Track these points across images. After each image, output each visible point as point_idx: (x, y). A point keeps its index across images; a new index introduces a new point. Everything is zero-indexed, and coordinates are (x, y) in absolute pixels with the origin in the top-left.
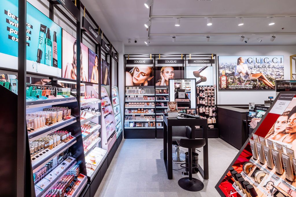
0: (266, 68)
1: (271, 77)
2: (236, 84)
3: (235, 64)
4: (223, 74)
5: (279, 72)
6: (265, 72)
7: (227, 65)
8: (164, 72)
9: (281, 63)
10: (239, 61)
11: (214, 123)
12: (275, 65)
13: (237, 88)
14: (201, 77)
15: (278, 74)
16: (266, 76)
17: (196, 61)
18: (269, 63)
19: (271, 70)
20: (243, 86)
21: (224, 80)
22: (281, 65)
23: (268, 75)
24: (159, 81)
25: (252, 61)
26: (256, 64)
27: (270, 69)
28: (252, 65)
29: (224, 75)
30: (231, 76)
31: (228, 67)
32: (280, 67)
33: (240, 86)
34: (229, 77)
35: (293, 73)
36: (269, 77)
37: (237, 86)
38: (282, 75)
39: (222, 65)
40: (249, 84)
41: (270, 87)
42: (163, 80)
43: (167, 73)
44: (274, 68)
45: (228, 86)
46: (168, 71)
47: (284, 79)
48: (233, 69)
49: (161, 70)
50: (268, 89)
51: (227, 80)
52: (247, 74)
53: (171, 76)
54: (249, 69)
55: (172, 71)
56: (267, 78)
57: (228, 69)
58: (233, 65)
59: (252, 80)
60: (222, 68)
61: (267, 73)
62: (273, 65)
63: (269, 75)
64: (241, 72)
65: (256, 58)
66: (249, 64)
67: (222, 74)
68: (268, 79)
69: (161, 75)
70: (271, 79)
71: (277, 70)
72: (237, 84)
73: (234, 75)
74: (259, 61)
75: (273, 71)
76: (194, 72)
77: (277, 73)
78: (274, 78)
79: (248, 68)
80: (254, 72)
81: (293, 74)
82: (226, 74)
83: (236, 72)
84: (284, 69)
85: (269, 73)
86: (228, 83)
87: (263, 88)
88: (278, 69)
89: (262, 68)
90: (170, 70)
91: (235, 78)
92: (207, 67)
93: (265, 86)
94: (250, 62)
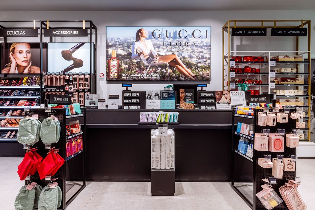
0: (183, 47)
1: (190, 61)
2: (133, 72)
3: (132, 39)
4: (113, 56)
5: (202, 52)
7: (120, 41)
8: (15, 51)
9: (207, 38)
10: (139, 35)
12: (197, 42)
13: (135, 79)
14: (74, 60)
15: (201, 57)
16: (182, 59)
18: (188, 39)
19: (191, 49)
20: (145, 75)
21: (114, 66)
22: (206, 41)
23: (184, 58)
24: (6, 67)
25: (160, 35)
26: (167, 39)
27: (189, 48)
29: (115, 58)
30: (126, 58)
31: (122, 44)
32: (205, 44)
33: (139, 75)
34: (122, 61)
36: (187, 61)
37: (136, 75)
38: (208, 57)
39: (112, 40)
40: (155, 72)
41: (188, 77)
42: (13, 65)
43: (20, 53)
44: (195, 47)
46: (21, 50)
47: (210, 63)
48: (128, 47)
49: (11, 49)
51: (119, 66)
52: (151, 55)
53: (26, 58)
54: (155, 49)
55: (28, 50)
56: (183, 62)
57: (121, 48)
58: (129, 41)
59: (159, 66)
60: (111, 46)
61: (183, 55)
62: (193, 41)
63: (186, 57)
64: (142, 53)
65: (167, 31)
66: (154, 40)
67: (111, 55)
68: (185, 65)
69: (11, 57)
71: (200, 50)
72: (135, 72)
73: (130, 58)
74: (172, 36)
75: (193, 51)
76: (63, 52)
78: (195, 63)
79: (154, 45)
80: (163, 53)
82: (118, 55)
83: (133, 52)
84: (212, 47)
85: (186, 54)
86: (120, 71)
87: (176, 78)
88: (201, 47)
89: (176, 46)
90: (25, 48)
91: (133, 63)
92: (83, 44)
94: (157, 36)
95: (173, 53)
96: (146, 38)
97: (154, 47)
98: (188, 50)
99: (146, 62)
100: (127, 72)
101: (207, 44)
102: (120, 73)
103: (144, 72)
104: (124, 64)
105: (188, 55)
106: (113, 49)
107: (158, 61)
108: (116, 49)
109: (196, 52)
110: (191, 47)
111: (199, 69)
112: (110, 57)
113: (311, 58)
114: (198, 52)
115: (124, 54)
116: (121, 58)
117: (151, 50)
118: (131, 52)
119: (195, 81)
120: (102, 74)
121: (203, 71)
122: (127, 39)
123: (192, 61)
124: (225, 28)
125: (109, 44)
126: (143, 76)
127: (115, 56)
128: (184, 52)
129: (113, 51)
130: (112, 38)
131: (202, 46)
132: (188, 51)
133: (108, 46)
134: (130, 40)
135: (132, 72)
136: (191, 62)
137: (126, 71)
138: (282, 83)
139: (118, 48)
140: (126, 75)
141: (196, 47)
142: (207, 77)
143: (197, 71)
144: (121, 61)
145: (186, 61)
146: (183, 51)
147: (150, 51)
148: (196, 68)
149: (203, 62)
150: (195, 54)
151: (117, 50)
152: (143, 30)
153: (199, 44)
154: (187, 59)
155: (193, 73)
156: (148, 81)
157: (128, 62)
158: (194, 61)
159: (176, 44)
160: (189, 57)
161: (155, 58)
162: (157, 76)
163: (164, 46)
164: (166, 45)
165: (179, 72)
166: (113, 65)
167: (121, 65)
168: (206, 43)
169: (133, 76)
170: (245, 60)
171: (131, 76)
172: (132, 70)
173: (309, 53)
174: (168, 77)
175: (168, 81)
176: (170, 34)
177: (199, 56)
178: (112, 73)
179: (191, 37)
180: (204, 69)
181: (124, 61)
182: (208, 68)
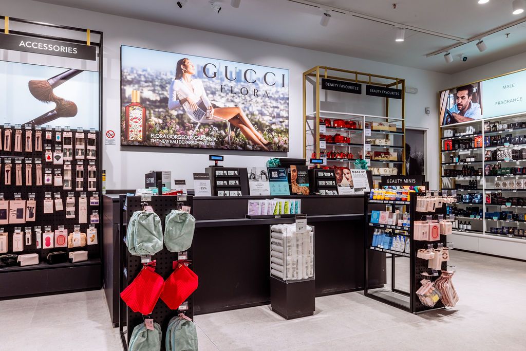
0: (250, 96)
1: (261, 120)
2: (171, 132)
3: (169, 74)
4: (134, 100)
5: (277, 107)
6: (248, 105)
7: (147, 76)
9: (283, 86)
10: (181, 69)
11: (89, 243)
13: (174, 144)
14: (58, 101)
15: (275, 114)
16: (250, 116)
17: (29, 44)
18: (257, 84)
19: (262, 101)
20: (191, 138)
21: (136, 118)
22: (283, 91)
23: (252, 114)
25: (215, 74)
26: (226, 82)
27: (259, 99)
28: (215, 84)
29: (137, 104)
30: (159, 107)
31: (150, 81)
32: (282, 96)
33: (182, 137)
34: (152, 112)
35: (307, 114)
36: (257, 120)
38: (285, 116)
39: (132, 72)
40: (207, 134)
41: (258, 144)
44: (267, 98)
45: (149, 135)
47: (288, 126)
50: (253, 150)
51: (146, 120)
52: (202, 105)
54: (207, 95)
56: (251, 120)
57: (149, 88)
58: (164, 77)
59: (215, 124)
60: (130, 83)
61: (250, 110)
62: (265, 89)
63: (255, 113)
64: (185, 100)
65: (226, 67)
66: (206, 80)
68: (254, 125)
70: (261, 124)
71: (275, 104)
72: (175, 133)
73: (165, 107)
74: (234, 77)
75: (265, 105)
77: (274, 110)
78: (267, 124)
79: (206, 89)
80: (221, 103)
81: (307, 118)
82: (143, 101)
83: (172, 96)
84: (290, 101)
85: (255, 109)
87: (241, 146)
88: (276, 100)
89: (240, 95)
91: (170, 116)
93: (245, 142)
94: (211, 74)
95: (236, 106)
96: (194, 76)
97: (207, 93)
98: (258, 102)
99: (194, 115)
100: (160, 131)
101: (284, 95)
102: (147, 133)
103: (190, 132)
104: (156, 117)
105: (258, 110)
106: (134, 88)
107: (212, 115)
108: (141, 88)
109: (269, 107)
110: (262, 99)
111: (273, 133)
112: (128, 102)
113: (405, 128)
114: (271, 107)
115: (154, 99)
116: (149, 105)
117: (201, 97)
118: (168, 96)
119: (267, 151)
120: (111, 133)
121: (278, 136)
122: (160, 74)
123: (263, 120)
124: (307, 76)
125: (126, 78)
126: (188, 140)
127: (139, 101)
128: (252, 105)
129: (135, 91)
130: (132, 68)
131: (278, 98)
132: (258, 105)
133: (124, 82)
134: (166, 75)
135: (169, 132)
136: (262, 122)
137: (158, 129)
138: (376, 158)
139: (143, 87)
140: (158, 136)
141: (269, 99)
142: (285, 146)
143: (271, 136)
144: (150, 111)
145: (254, 119)
146: (251, 102)
147: (199, 99)
148: (268, 131)
149: (279, 123)
150: (268, 109)
151: (142, 90)
152: (187, 61)
153: (273, 94)
154: (257, 116)
155: (265, 138)
156: (196, 148)
157: (162, 113)
158: (266, 120)
159: (240, 91)
160: (259, 114)
161: (207, 111)
162: (211, 141)
163: (222, 92)
164: (226, 91)
165: (244, 137)
166: (134, 117)
167: (148, 117)
168: (282, 94)
169: (171, 139)
170: (336, 125)
171: (167, 139)
172: (168, 129)
173: (403, 121)
174: (228, 143)
175: (228, 149)
176: (231, 73)
177: (273, 113)
178: (132, 131)
179: (262, 83)
180: (280, 133)
181: (154, 111)
182: (285, 132)
